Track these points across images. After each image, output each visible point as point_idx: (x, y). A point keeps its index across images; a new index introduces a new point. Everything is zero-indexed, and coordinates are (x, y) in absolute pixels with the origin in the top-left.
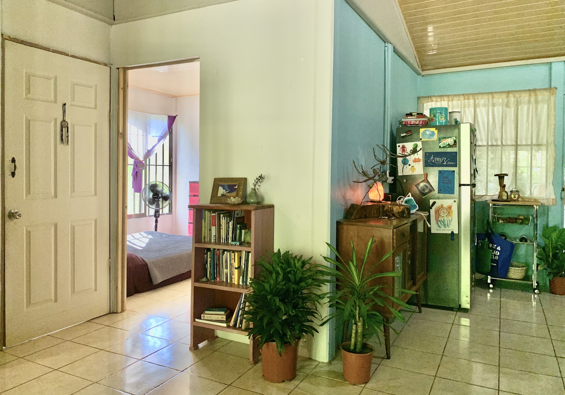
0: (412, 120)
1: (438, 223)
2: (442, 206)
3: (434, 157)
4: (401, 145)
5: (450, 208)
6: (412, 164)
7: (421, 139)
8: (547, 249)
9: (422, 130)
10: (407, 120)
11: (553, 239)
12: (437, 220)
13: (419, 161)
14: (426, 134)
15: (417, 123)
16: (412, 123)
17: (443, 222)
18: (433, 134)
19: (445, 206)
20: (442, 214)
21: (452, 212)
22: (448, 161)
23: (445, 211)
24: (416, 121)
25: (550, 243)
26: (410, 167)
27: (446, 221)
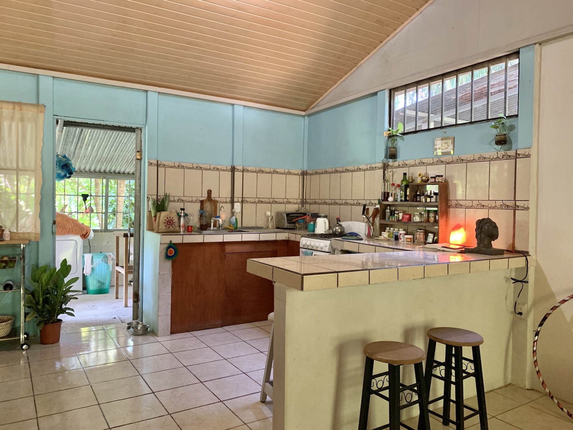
8: (36, 295)
11: (43, 282)
25: (39, 287)
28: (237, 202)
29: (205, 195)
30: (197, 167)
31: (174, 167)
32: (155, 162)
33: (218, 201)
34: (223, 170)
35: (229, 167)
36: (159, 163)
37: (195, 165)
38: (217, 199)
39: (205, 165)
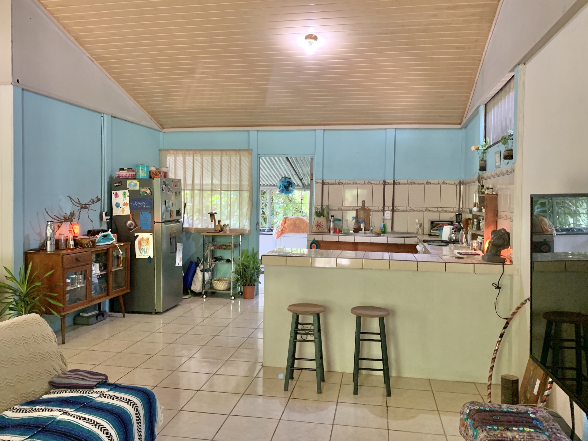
0: (124, 174)
1: (140, 251)
2: (143, 238)
3: (137, 202)
4: (115, 192)
5: (148, 239)
6: (123, 207)
7: (128, 188)
9: (129, 182)
10: (120, 173)
12: (140, 249)
13: (127, 205)
14: (132, 185)
15: (127, 176)
16: (124, 176)
17: (143, 250)
18: (136, 185)
19: (145, 238)
20: (143, 244)
21: (149, 242)
22: (147, 205)
23: (145, 242)
24: (127, 174)
26: (121, 209)
27: (146, 249)
28: (387, 211)
29: (360, 205)
30: (353, 183)
31: (335, 184)
32: (320, 181)
33: (371, 210)
34: (376, 184)
35: (382, 182)
36: (324, 181)
37: (352, 182)
38: (371, 208)
39: (361, 181)
